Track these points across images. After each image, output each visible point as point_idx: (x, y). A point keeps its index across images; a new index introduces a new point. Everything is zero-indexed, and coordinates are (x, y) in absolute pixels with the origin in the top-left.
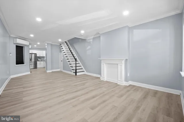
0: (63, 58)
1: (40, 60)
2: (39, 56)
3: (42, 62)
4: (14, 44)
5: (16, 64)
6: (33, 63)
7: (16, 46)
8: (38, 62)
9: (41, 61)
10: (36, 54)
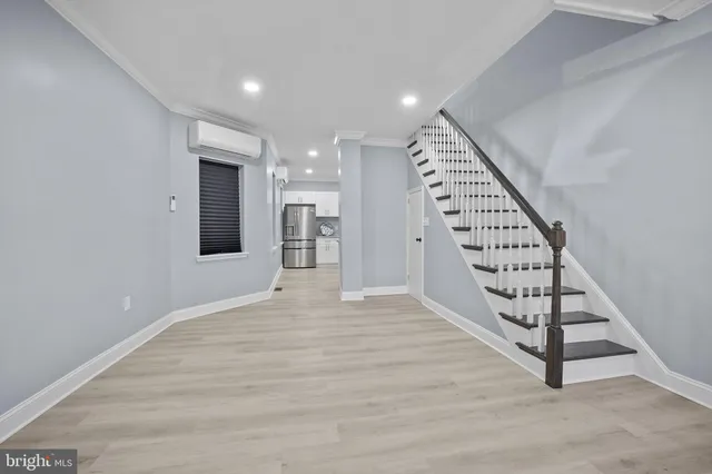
0: (424, 221)
1: (330, 231)
2: (323, 215)
3: (334, 243)
4: (191, 150)
5: (201, 254)
6: (304, 244)
7: (202, 162)
8: (320, 242)
9: (332, 235)
10: (314, 205)
